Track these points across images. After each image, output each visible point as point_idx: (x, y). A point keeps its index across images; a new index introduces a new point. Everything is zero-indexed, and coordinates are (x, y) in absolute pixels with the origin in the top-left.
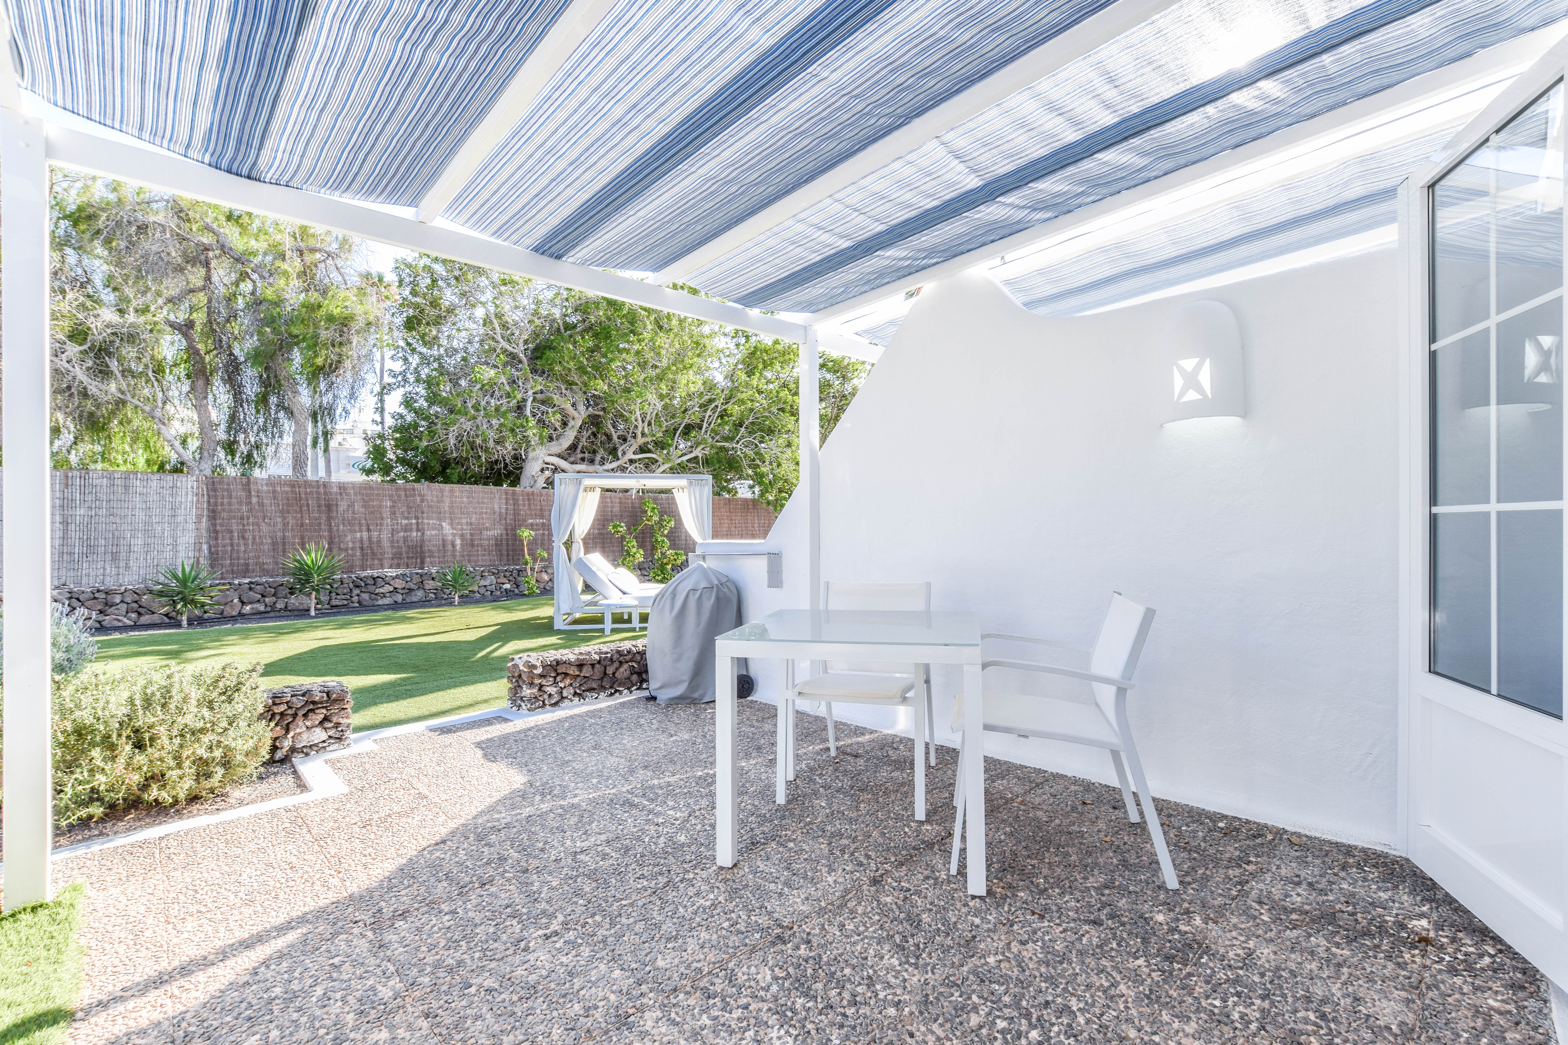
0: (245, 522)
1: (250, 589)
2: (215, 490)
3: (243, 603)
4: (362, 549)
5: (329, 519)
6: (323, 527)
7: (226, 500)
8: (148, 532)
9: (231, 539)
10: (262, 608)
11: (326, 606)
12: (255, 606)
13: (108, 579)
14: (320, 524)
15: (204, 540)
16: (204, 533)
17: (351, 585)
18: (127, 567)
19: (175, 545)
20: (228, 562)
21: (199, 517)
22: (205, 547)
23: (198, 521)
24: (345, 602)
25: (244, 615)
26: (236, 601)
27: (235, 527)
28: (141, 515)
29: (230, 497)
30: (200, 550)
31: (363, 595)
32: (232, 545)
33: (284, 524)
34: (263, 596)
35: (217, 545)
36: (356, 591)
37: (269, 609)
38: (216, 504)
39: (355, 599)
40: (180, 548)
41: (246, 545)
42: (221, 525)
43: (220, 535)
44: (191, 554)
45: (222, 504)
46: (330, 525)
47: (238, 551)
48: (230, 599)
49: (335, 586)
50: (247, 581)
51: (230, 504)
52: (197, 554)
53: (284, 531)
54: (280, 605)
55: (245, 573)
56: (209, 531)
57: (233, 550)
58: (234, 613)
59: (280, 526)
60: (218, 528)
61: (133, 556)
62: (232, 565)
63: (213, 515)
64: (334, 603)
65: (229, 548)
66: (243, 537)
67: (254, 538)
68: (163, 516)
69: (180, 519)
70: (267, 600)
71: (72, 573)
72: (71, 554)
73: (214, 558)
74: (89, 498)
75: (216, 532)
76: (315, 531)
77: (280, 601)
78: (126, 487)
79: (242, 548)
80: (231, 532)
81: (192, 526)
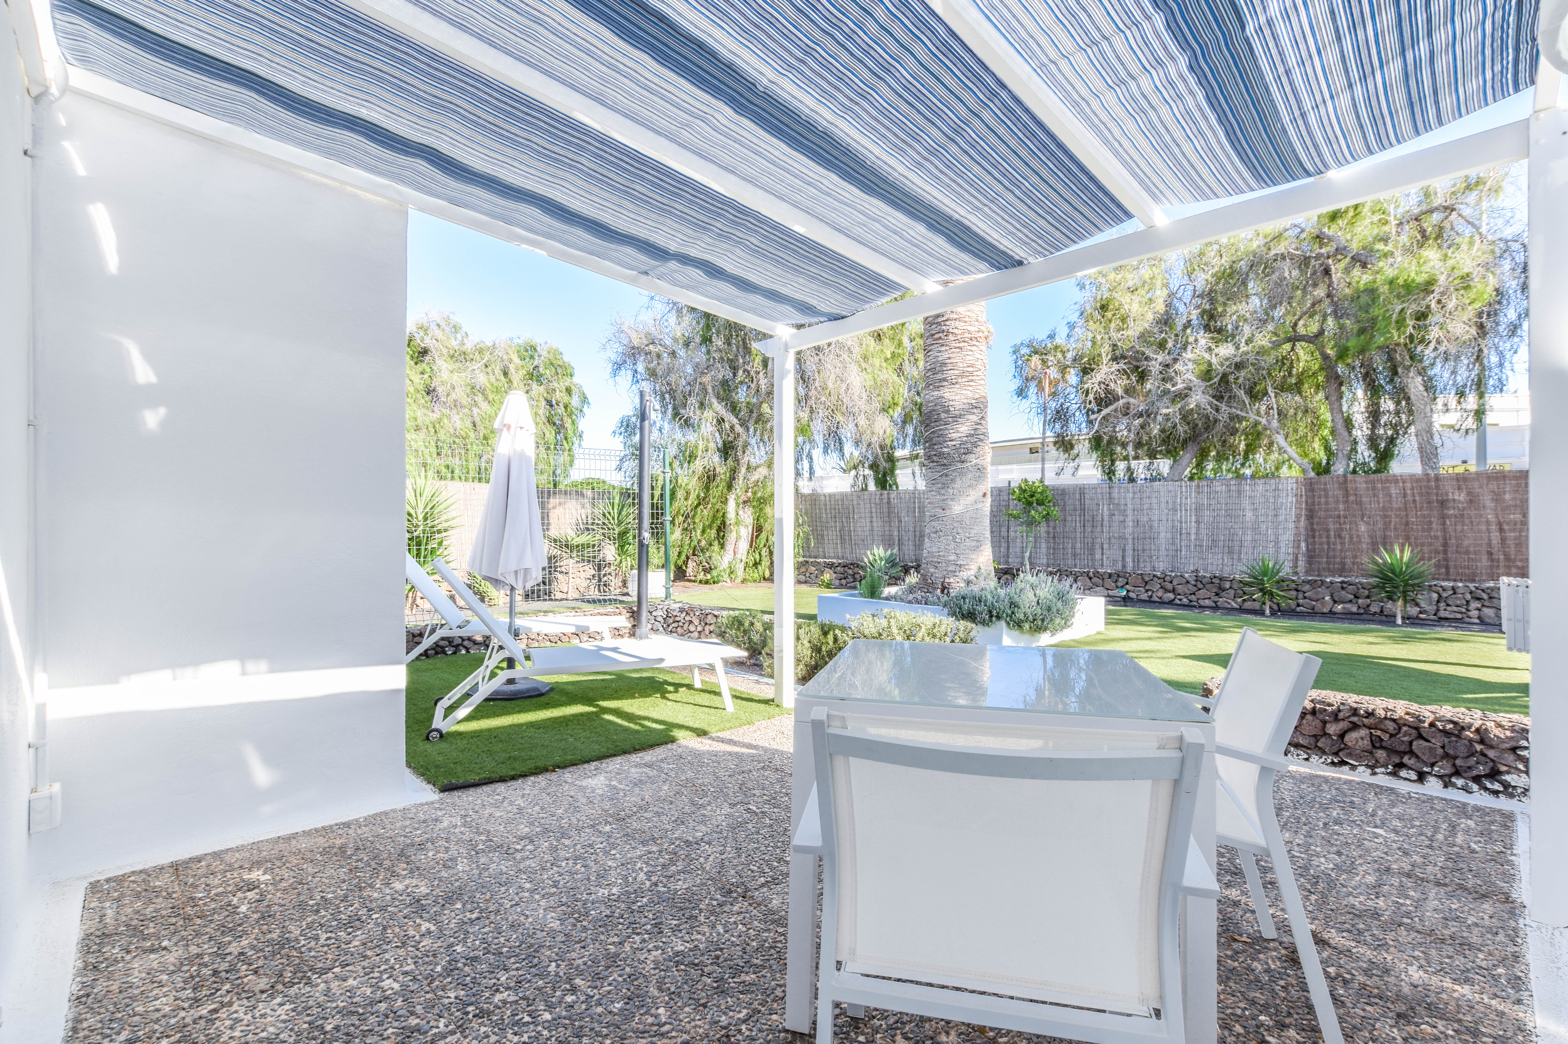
0: (1342, 520)
1: (1343, 588)
2: (1312, 490)
3: (1335, 602)
4: (1490, 554)
5: (1443, 517)
6: (1434, 526)
7: (1323, 500)
8: (1255, 529)
9: (1328, 537)
10: (1354, 609)
11: (1432, 617)
12: (1348, 606)
13: (1226, 568)
14: (1431, 523)
15: (1302, 538)
16: (1302, 530)
17: (1468, 597)
18: (1239, 559)
19: (1277, 542)
20: (1325, 560)
21: (1298, 517)
22: (1303, 545)
23: (1297, 521)
24: (1459, 616)
25: (1335, 613)
26: (1327, 598)
27: (1331, 526)
28: (1249, 515)
29: (1327, 496)
30: (1299, 547)
31: (1485, 610)
32: (1328, 543)
33: (1385, 524)
34: (1356, 597)
35: (1314, 543)
36: (1475, 605)
37: (1362, 611)
38: (1313, 504)
39: (1474, 613)
40: (1282, 545)
41: (1343, 544)
42: (1318, 524)
43: (1317, 534)
44: (1290, 550)
45: (1319, 504)
46: (1444, 524)
47: (1334, 550)
48: (1320, 596)
49: (1444, 595)
50: (1340, 580)
51: (1327, 503)
52: (1296, 551)
53: (1385, 530)
54: (1374, 608)
55: (1342, 571)
56: (1306, 529)
57: (1329, 548)
58: (1325, 610)
59: (1380, 525)
60: (1315, 526)
61: (1244, 550)
62: (1328, 563)
63: (1311, 515)
64: (1442, 614)
65: (1326, 547)
66: (1340, 537)
67: (1351, 538)
68: (1267, 516)
69: (1281, 518)
70: (1360, 601)
71: (1201, 562)
72: (1201, 546)
73: (1311, 557)
74: (1213, 502)
75: (1313, 530)
76: (1423, 530)
77: (1373, 604)
78: (1239, 492)
79: (1339, 547)
80: (1328, 530)
81: (1291, 525)
